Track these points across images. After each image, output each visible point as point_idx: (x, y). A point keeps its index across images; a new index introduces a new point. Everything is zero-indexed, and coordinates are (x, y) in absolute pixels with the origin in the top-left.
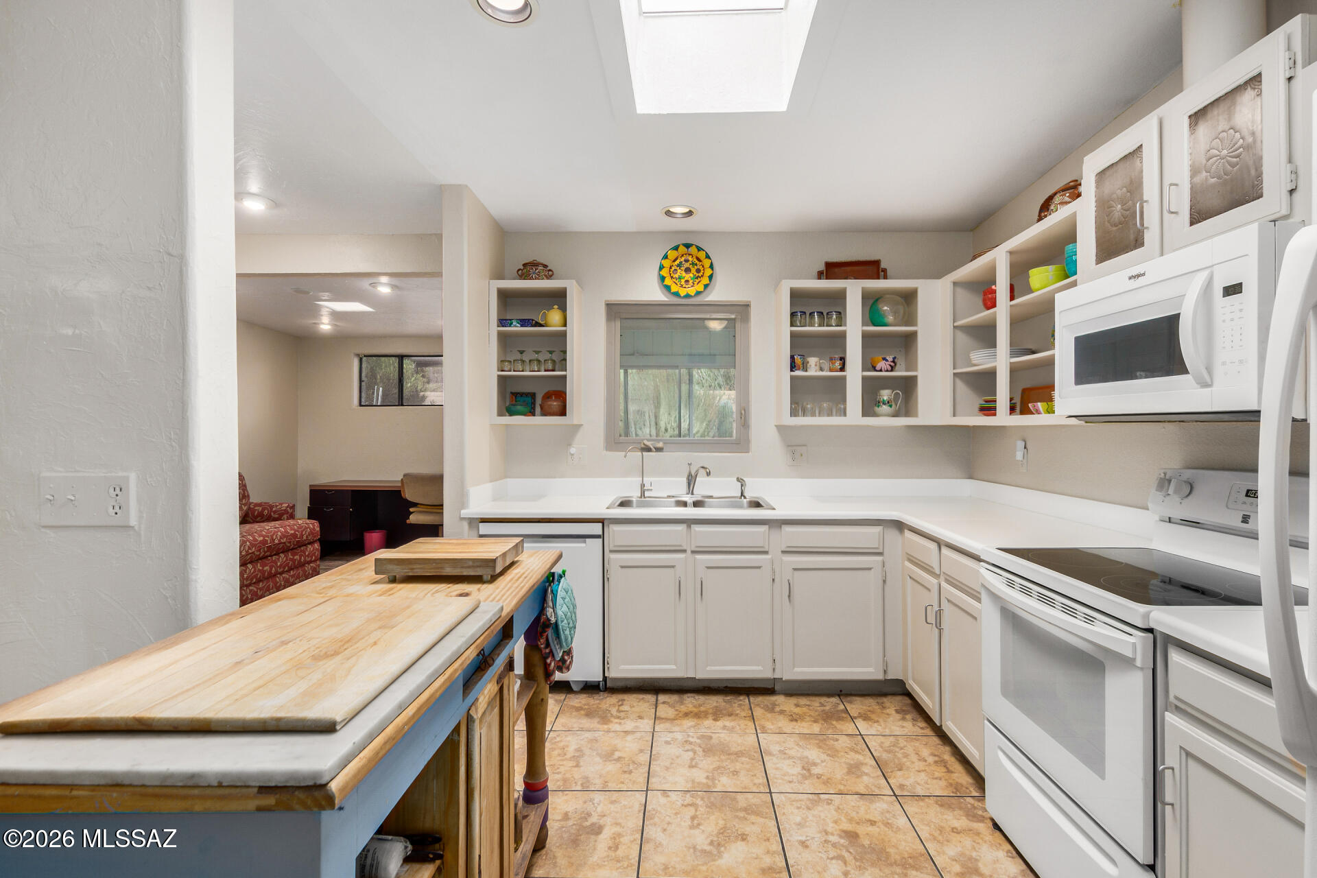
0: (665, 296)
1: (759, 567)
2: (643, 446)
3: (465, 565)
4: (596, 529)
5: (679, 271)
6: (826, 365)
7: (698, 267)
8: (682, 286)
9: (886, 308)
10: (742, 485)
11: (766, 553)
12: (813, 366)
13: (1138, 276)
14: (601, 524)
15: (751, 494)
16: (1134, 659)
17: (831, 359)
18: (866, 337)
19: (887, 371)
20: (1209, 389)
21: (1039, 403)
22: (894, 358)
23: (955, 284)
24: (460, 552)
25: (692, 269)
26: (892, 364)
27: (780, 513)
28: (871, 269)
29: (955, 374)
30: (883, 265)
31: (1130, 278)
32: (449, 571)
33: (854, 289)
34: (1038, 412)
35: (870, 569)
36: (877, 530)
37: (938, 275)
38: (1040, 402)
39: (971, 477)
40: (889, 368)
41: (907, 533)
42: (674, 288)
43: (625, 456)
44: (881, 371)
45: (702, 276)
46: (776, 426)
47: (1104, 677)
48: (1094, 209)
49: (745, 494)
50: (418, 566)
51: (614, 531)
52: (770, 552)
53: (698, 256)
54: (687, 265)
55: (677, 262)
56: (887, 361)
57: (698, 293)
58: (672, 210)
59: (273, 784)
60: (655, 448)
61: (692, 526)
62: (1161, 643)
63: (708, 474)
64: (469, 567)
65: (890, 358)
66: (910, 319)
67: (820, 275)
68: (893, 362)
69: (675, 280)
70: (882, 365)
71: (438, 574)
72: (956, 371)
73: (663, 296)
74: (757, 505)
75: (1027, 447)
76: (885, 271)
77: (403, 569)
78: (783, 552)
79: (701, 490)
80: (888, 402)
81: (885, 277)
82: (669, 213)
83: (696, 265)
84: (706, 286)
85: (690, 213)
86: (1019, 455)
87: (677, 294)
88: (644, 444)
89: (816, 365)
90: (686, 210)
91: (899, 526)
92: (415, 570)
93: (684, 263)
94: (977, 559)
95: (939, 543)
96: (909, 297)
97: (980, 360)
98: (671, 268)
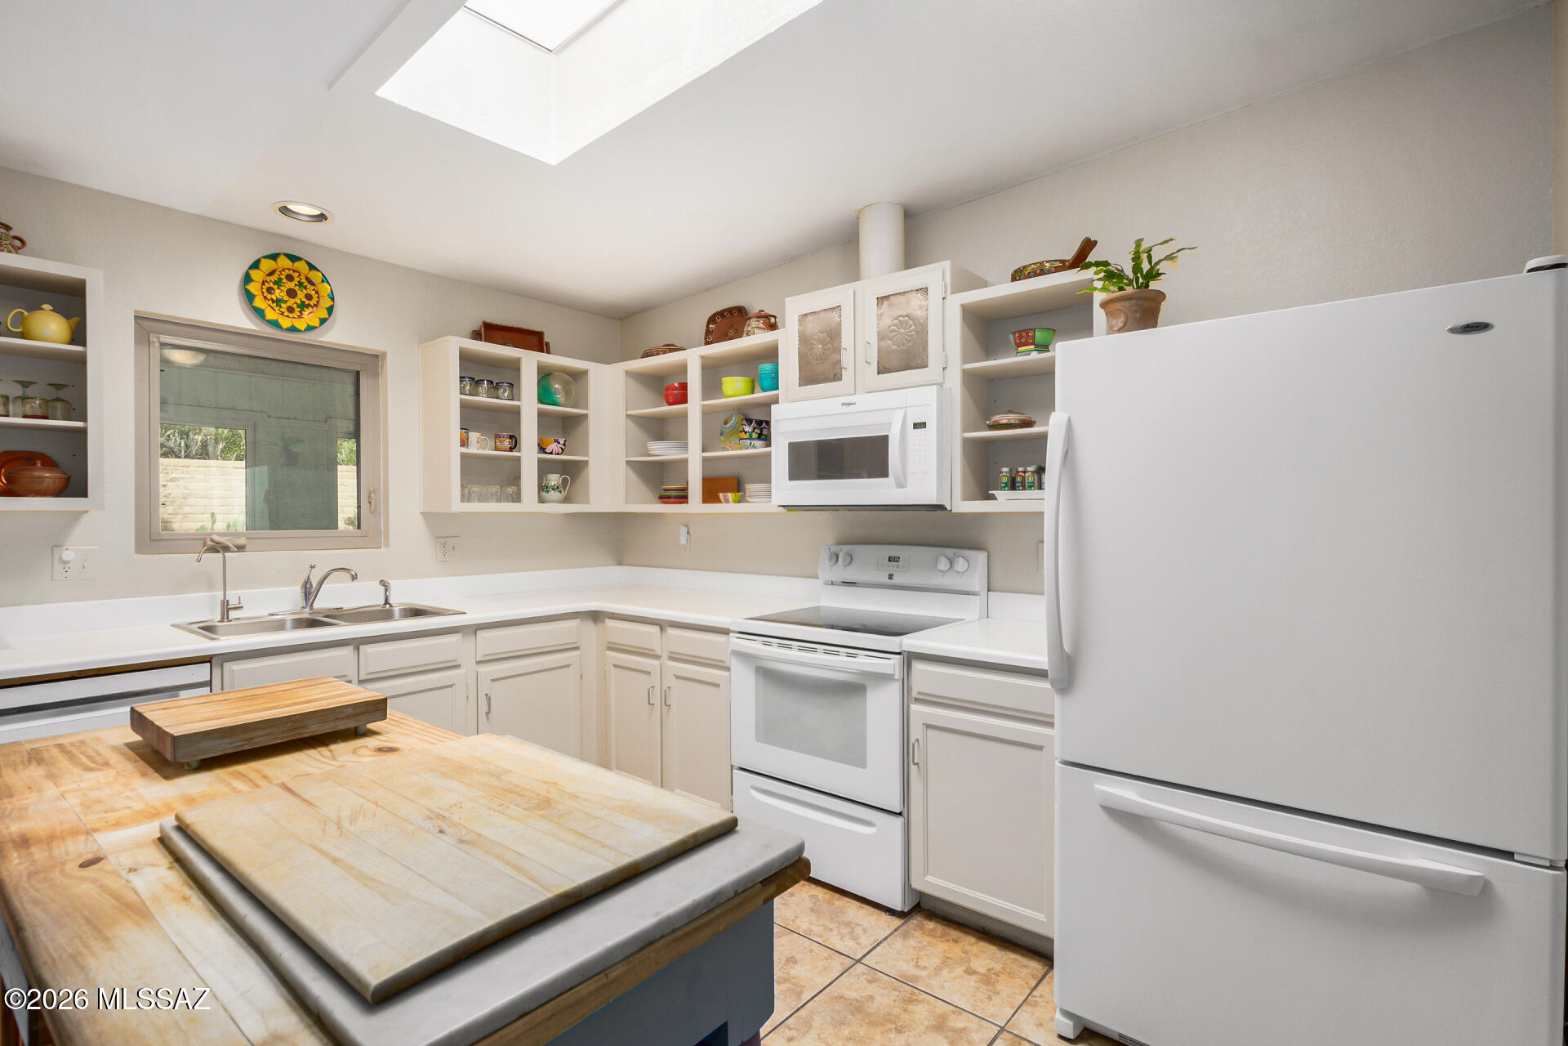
0: (253, 323)
1: (451, 686)
2: (210, 543)
3: (342, 715)
4: (201, 673)
5: (277, 291)
6: (491, 443)
7: (309, 291)
8: (282, 313)
9: (557, 386)
10: (386, 590)
11: (458, 666)
12: (475, 442)
13: (850, 404)
14: (209, 664)
15: (399, 600)
16: (893, 675)
17: (497, 436)
18: (541, 415)
19: (558, 454)
20: (903, 490)
21: (729, 494)
22: (565, 441)
23: (628, 373)
24: (274, 708)
25: (299, 292)
26: (563, 447)
27: (472, 617)
28: (534, 340)
29: (627, 461)
30: (546, 339)
31: (843, 404)
32: (315, 729)
33: (530, 361)
34: (727, 501)
35: (569, 666)
36: (574, 623)
37: (607, 360)
38: (731, 492)
39: (620, 563)
40: (560, 451)
41: (610, 623)
42: (270, 315)
43: (199, 561)
44: (551, 453)
45: (315, 305)
46: (421, 513)
47: (866, 694)
48: (798, 342)
49: (391, 601)
50: (259, 733)
51: (232, 672)
52: (462, 666)
53: (309, 276)
54: (291, 285)
55: (274, 278)
56: (559, 443)
57: (310, 328)
58: (290, 207)
59: (773, 873)
60: (236, 547)
61: (361, 647)
62: (910, 658)
63: (354, 578)
64: (348, 717)
65: (562, 442)
66: (580, 399)
67: (476, 335)
68: (564, 444)
69: (270, 302)
70: (553, 447)
71: (298, 737)
72: (629, 459)
73: (246, 320)
74: (417, 613)
75: (691, 531)
76: (547, 344)
77: (232, 743)
78: (478, 663)
79: (323, 602)
80: (558, 488)
81: (548, 352)
82: (285, 210)
83: (306, 288)
84: (323, 321)
85: (322, 217)
86: (683, 540)
87: (275, 324)
88: (212, 540)
89: (478, 442)
90: (317, 212)
91: (596, 616)
92: (254, 741)
93: (285, 281)
94: (725, 632)
95: (662, 625)
96: (578, 376)
97: (662, 451)
98: (263, 284)
